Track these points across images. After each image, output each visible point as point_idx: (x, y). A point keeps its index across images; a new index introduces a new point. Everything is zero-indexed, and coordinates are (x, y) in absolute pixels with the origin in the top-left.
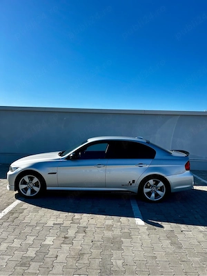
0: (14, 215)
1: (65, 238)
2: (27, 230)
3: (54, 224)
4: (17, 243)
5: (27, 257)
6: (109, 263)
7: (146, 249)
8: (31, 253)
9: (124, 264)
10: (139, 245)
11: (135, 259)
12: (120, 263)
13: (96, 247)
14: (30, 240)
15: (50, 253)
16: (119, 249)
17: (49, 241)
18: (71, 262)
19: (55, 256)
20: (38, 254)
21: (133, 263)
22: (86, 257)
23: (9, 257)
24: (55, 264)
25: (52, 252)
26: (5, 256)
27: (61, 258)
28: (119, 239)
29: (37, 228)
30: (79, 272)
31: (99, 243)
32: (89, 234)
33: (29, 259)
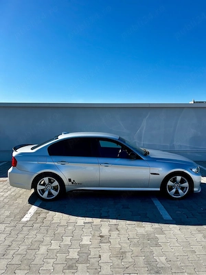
0: (41, 216)
1: (101, 236)
2: (60, 230)
3: (84, 223)
4: (55, 245)
5: (71, 259)
6: (153, 260)
7: (183, 244)
8: (74, 254)
9: (168, 261)
10: (174, 240)
11: (176, 254)
12: (163, 259)
13: (134, 245)
14: (67, 240)
15: (92, 253)
16: (157, 245)
17: (86, 241)
18: (116, 261)
19: (98, 256)
20: (81, 255)
21: (175, 259)
22: (128, 255)
23: (53, 260)
24: (101, 265)
25: (93, 252)
26: (49, 260)
27: (105, 257)
28: (153, 235)
29: (70, 228)
30: (127, 271)
31: (136, 240)
32: (122, 232)
33: (74, 261)
